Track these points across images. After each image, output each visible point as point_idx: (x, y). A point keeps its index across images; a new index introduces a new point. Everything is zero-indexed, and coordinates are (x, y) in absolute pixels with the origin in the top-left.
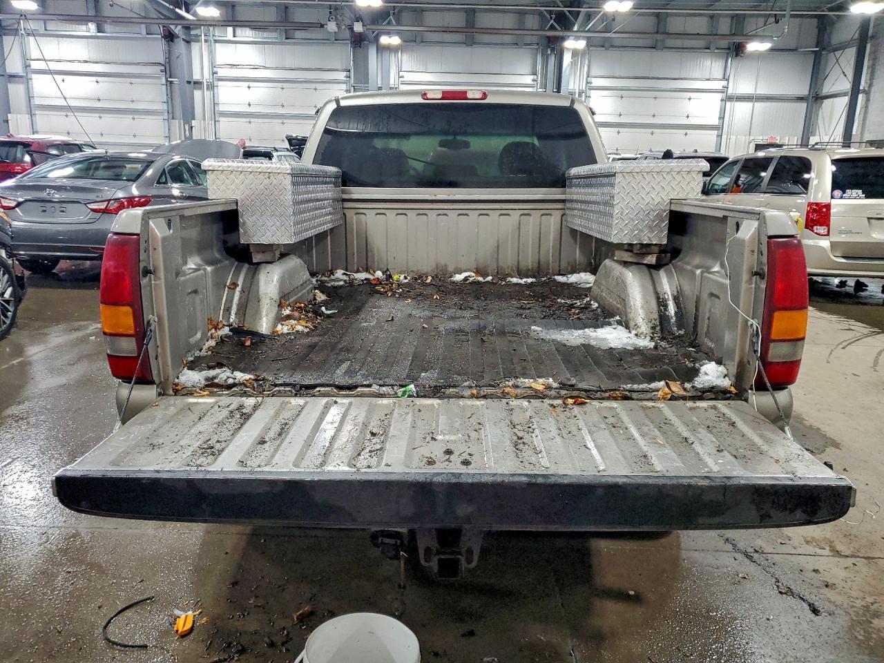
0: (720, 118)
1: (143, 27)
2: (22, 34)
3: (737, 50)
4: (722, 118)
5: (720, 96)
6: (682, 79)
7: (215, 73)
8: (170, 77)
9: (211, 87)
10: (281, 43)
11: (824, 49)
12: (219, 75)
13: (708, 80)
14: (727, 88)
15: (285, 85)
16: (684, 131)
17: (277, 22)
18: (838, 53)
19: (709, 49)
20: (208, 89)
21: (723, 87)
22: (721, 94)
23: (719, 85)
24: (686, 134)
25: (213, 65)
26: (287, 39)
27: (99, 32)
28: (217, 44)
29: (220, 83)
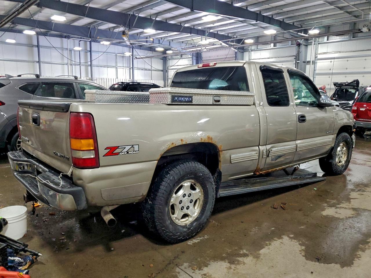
1: (290, 42)
2: (249, 51)
7: (316, 57)
8: (298, 60)
9: (314, 63)
10: (350, 40)
12: (318, 58)
15: (349, 59)
17: (350, 30)
20: (312, 64)
25: (316, 54)
26: (353, 38)
27: (274, 47)
28: (319, 45)
29: (318, 61)
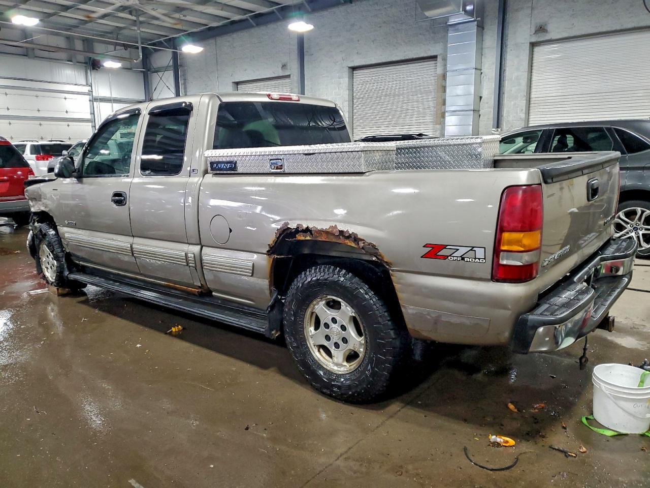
0: (91, 114)
3: (94, 65)
4: (93, 113)
5: (87, 98)
6: (55, 83)
11: (149, 70)
13: (75, 85)
14: (92, 92)
16: (67, 123)
18: (160, 74)
19: (71, 61)
21: (89, 91)
22: (88, 96)
23: (86, 89)
24: (68, 125)
